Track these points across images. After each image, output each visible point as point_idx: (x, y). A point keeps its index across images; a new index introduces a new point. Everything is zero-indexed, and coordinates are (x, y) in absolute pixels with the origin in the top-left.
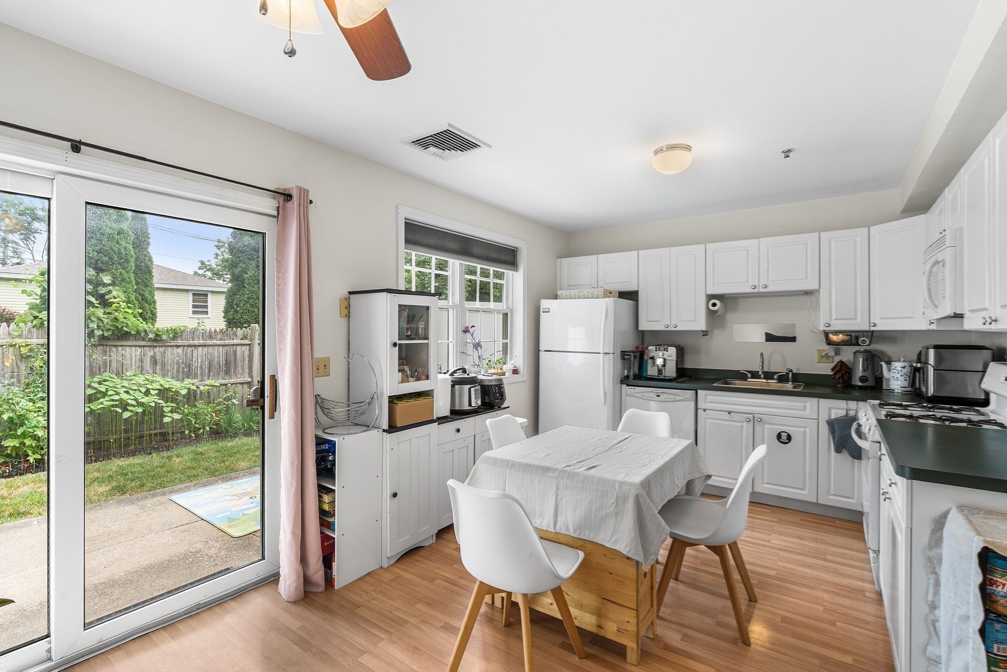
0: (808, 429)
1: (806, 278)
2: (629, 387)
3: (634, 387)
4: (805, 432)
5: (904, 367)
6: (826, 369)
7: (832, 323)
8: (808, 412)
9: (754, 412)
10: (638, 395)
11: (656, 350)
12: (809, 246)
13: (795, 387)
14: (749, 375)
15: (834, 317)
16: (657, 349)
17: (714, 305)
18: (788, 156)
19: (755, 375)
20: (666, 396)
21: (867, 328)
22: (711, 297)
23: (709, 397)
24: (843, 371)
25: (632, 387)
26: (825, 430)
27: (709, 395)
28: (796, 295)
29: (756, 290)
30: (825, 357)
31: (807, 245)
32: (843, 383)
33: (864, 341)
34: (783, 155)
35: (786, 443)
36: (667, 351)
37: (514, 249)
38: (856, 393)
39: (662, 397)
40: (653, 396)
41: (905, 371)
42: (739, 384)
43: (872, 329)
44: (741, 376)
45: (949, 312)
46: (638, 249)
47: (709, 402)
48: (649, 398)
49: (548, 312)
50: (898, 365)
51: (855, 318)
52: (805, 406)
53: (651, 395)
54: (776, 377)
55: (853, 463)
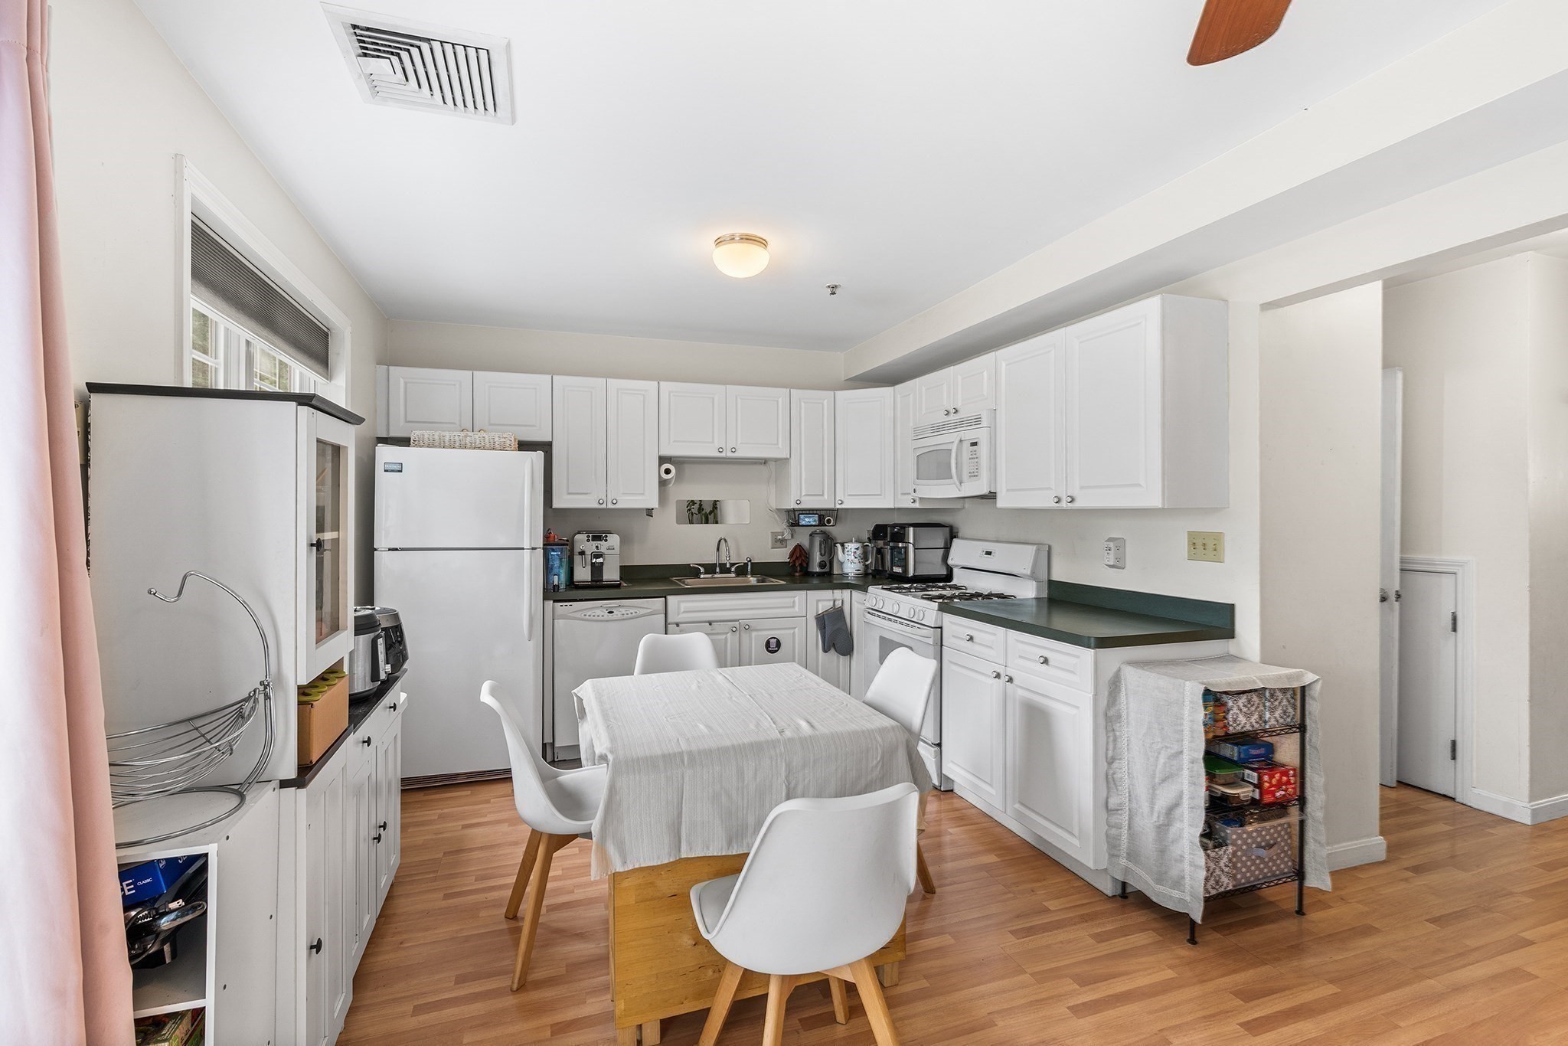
0: (796, 630)
1: (777, 444)
2: (561, 604)
3: (571, 603)
4: (794, 633)
5: (857, 549)
6: (781, 555)
7: (802, 499)
8: (797, 609)
9: (738, 618)
10: (578, 615)
11: (588, 541)
12: (780, 403)
13: (758, 581)
14: (702, 570)
15: (803, 494)
16: (590, 539)
17: (668, 471)
18: (833, 293)
19: (710, 569)
20: (623, 610)
21: (832, 506)
22: (662, 460)
23: (683, 606)
24: (800, 555)
25: (566, 604)
26: (813, 625)
27: (683, 601)
28: (755, 463)
29: (723, 455)
30: (780, 542)
31: (777, 401)
32: (800, 571)
33: (829, 521)
34: (829, 291)
35: (776, 651)
36: (606, 541)
37: (326, 330)
38: (815, 581)
39: (617, 614)
40: (603, 614)
41: (858, 552)
42: (691, 583)
43: (838, 506)
44: (691, 571)
45: (985, 491)
46: (552, 373)
47: (684, 612)
48: (596, 618)
49: (401, 471)
50: (852, 547)
51: (823, 495)
52: (794, 602)
53: (598, 612)
54: (733, 569)
55: (838, 659)
